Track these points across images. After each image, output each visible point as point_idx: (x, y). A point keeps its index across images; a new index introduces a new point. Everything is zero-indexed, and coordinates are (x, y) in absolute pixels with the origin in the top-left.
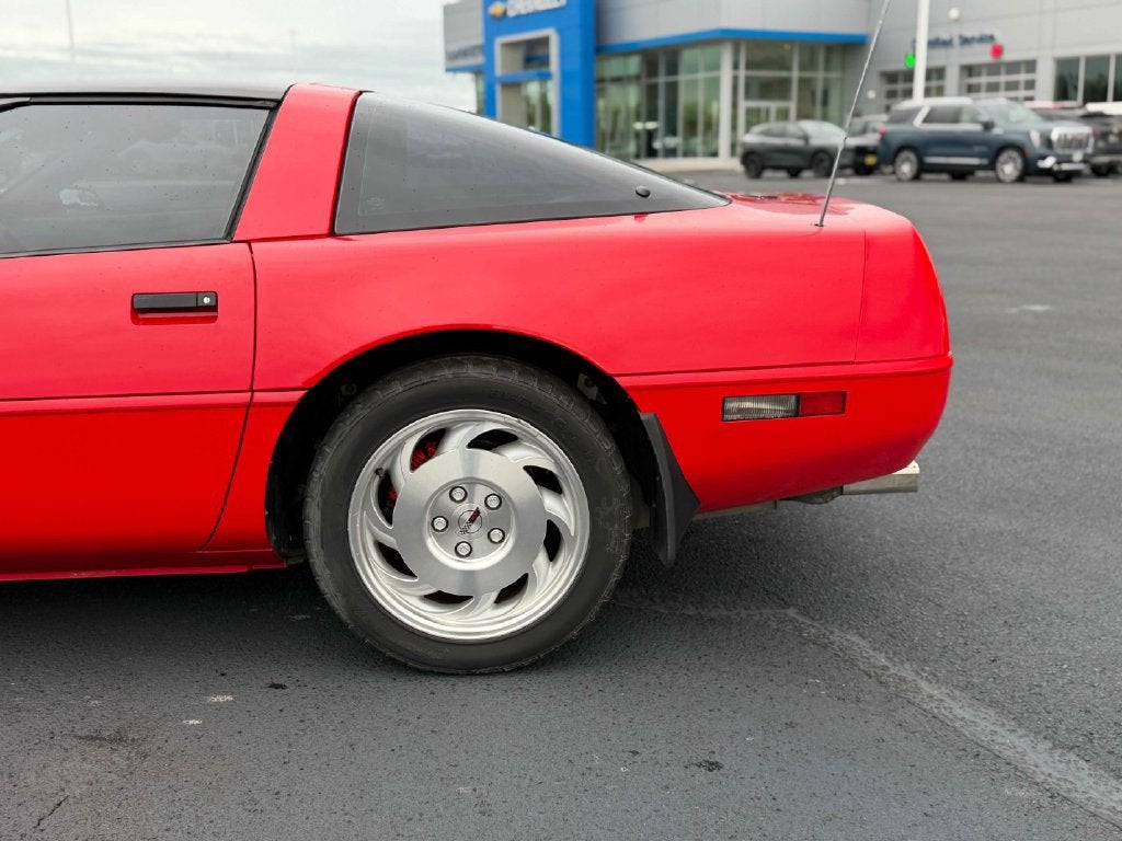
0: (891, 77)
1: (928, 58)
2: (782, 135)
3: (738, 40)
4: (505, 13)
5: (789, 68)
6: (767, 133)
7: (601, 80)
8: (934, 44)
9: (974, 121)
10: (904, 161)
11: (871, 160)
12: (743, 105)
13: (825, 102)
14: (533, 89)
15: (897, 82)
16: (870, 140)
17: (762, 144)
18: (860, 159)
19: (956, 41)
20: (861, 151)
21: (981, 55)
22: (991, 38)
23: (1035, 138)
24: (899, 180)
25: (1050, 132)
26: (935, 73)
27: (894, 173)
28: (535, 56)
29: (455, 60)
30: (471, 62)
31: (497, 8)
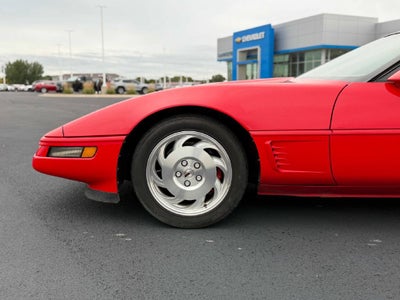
3: (327, 48)
4: (241, 41)
7: (275, 63)
28: (251, 56)
29: (221, 57)
30: (226, 58)
31: (238, 39)
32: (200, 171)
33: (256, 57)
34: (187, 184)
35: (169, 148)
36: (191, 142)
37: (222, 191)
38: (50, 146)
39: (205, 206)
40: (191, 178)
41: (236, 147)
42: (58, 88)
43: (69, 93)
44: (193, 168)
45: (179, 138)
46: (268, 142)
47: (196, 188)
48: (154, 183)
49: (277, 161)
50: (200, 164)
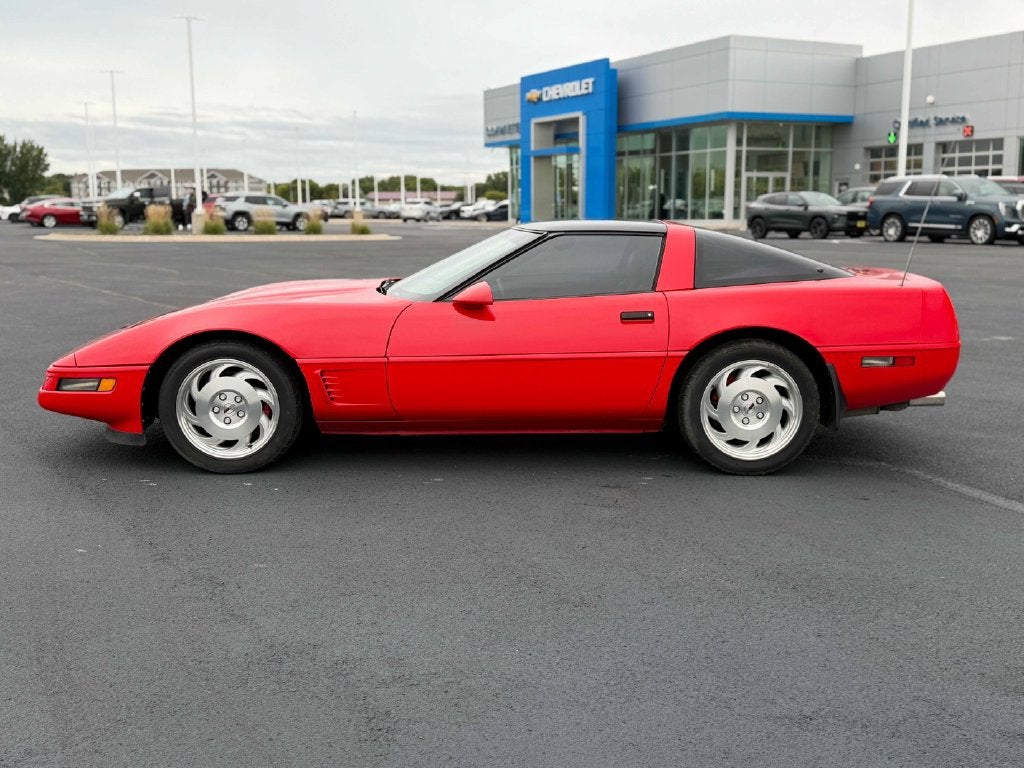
0: (875, 152)
1: (909, 137)
2: (785, 202)
3: (739, 120)
4: (540, 99)
5: (785, 145)
6: (771, 201)
7: (622, 154)
8: (913, 124)
9: (950, 194)
10: (890, 226)
11: (861, 224)
12: (745, 175)
13: (816, 172)
14: (561, 161)
15: (882, 156)
16: (860, 207)
17: (766, 209)
18: (852, 223)
19: (932, 122)
20: (853, 216)
21: (954, 134)
22: (963, 119)
23: (1002, 208)
24: (886, 241)
25: (1016, 203)
26: (915, 149)
27: (881, 234)
28: (563, 133)
29: (494, 138)
30: (508, 138)
31: (533, 94)
32: (241, 406)
33: (575, 137)
34: (227, 421)
35: (205, 379)
36: (230, 372)
37: (269, 428)
38: (60, 379)
39: (250, 446)
40: (230, 414)
41: (284, 378)
42: (84, 216)
43: (112, 231)
44: (234, 403)
45: (216, 366)
46: (318, 371)
47: (238, 426)
48: (187, 420)
49: (327, 386)
50: (242, 397)
